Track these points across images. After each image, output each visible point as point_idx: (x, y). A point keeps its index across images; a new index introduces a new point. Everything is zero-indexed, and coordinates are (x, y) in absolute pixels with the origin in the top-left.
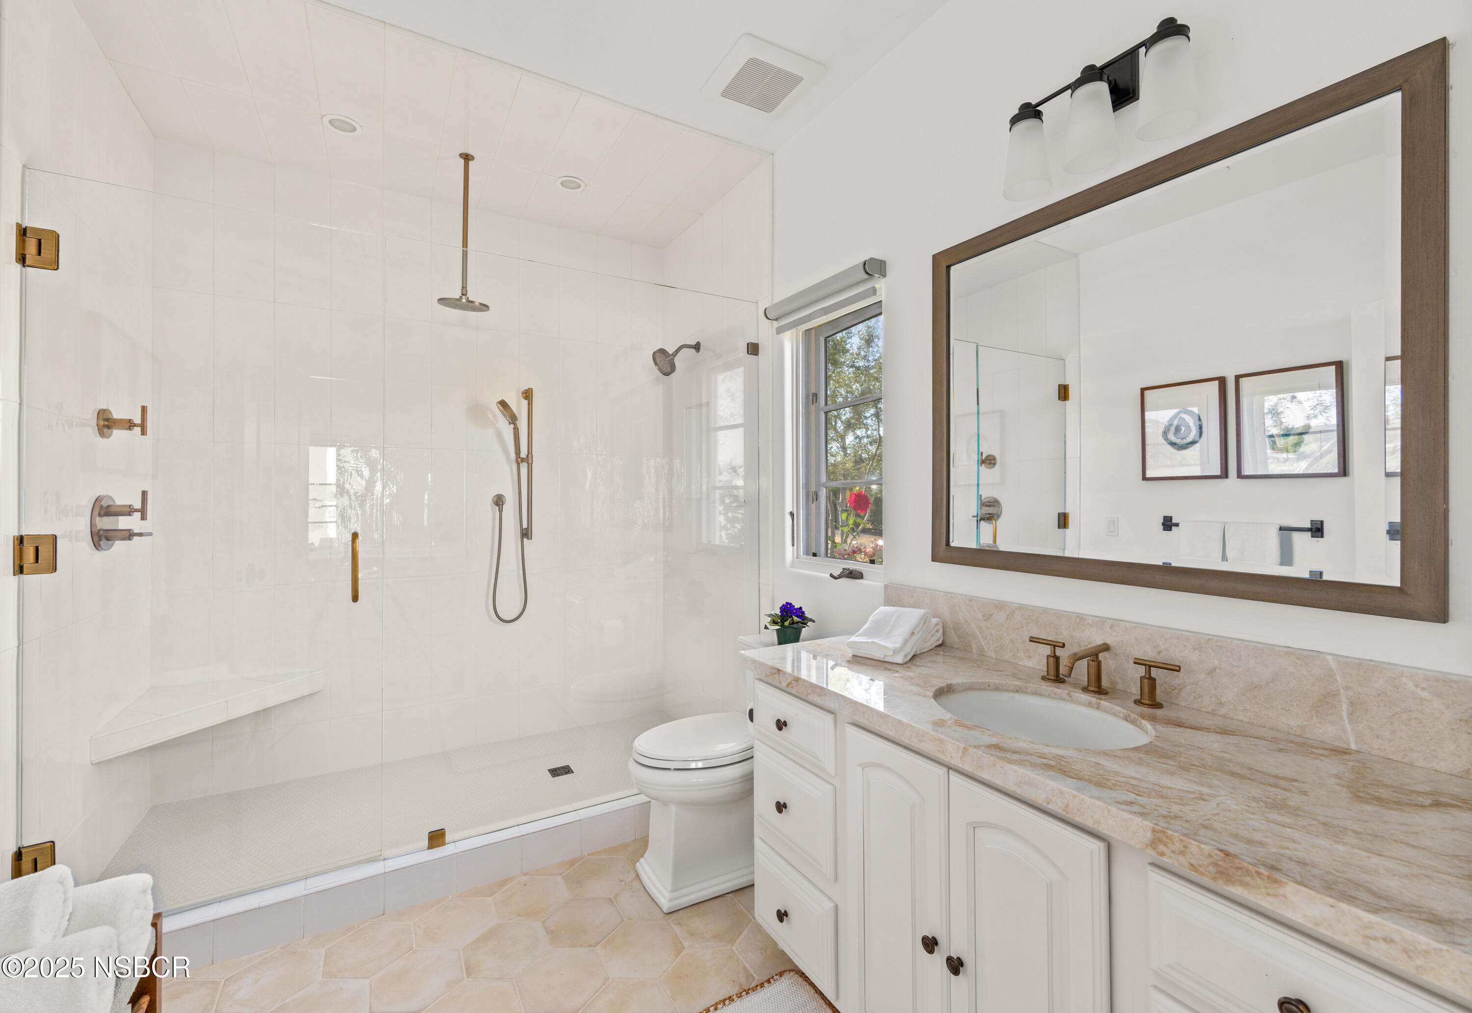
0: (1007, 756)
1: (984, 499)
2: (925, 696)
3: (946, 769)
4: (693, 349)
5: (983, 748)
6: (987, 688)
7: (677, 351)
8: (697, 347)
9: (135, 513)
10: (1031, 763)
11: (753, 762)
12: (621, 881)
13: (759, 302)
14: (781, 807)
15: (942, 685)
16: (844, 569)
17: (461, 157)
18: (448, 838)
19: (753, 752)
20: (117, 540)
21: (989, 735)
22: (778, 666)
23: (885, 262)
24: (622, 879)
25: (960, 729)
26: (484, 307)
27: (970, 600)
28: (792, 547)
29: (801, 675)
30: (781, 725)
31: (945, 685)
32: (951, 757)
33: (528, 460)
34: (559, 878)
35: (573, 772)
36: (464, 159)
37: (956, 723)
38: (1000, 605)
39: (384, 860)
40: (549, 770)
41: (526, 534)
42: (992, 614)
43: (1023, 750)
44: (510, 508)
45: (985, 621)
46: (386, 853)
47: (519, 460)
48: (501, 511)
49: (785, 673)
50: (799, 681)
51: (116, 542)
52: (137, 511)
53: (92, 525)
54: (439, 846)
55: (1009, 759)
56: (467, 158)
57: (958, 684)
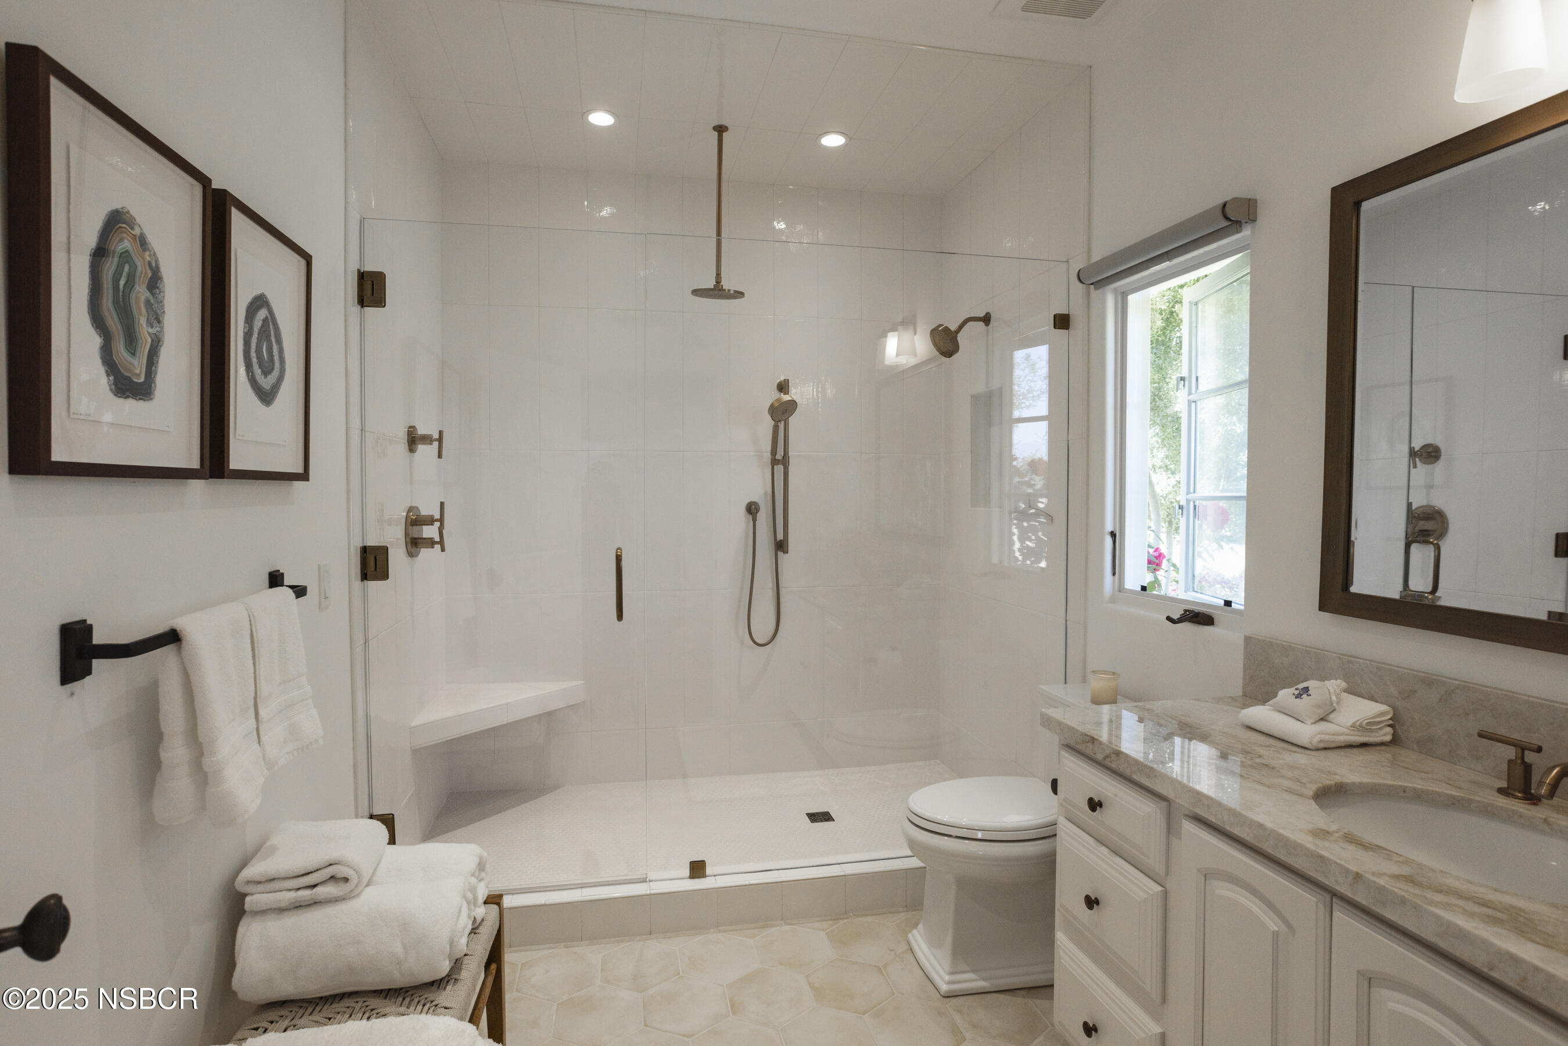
0: (1425, 894)
1: (1416, 509)
2: (1301, 795)
3: (1328, 897)
4: (982, 322)
5: (1387, 878)
6: (1402, 794)
7: (961, 327)
8: (986, 319)
9: (436, 523)
10: (1465, 910)
11: (1056, 841)
12: (892, 950)
13: (1069, 261)
14: (1091, 902)
15: (1328, 782)
16: (1186, 611)
17: (714, 130)
18: (709, 870)
19: (1055, 829)
20: (423, 548)
21: (1399, 862)
22: (1092, 733)
23: (1255, 201)
24: (892, 948)
25: (1352, 847)
26: (739, 294)
27: (1379, 669)
28: (1112, 576)
29: (1120, 747)
30: (1094, 805)
31: (1332, 783)
32: (1336, 881)
33: (785, 461)
34: (823, 933)
35: (834, 821)
36: (718, 131)
37: (1346, 837)
38: (1429, 681)
39: (650, 881)
40: (807, 814)
41: (781, 546)
42: (1416, 691)
43: (1452, 890)
44: (763, 517)
45: (1402, 699)
46: (652, 876)
47: (774, 462)
48: (754, 520)
49: (1100, 743)
50: (1121, 755)
51: (422, 549)
52: (437, 520)
53: (406, 534)
54: (699, 877)
55: (1426, 898)
56: (720, 129)
57: (1354, 783)
